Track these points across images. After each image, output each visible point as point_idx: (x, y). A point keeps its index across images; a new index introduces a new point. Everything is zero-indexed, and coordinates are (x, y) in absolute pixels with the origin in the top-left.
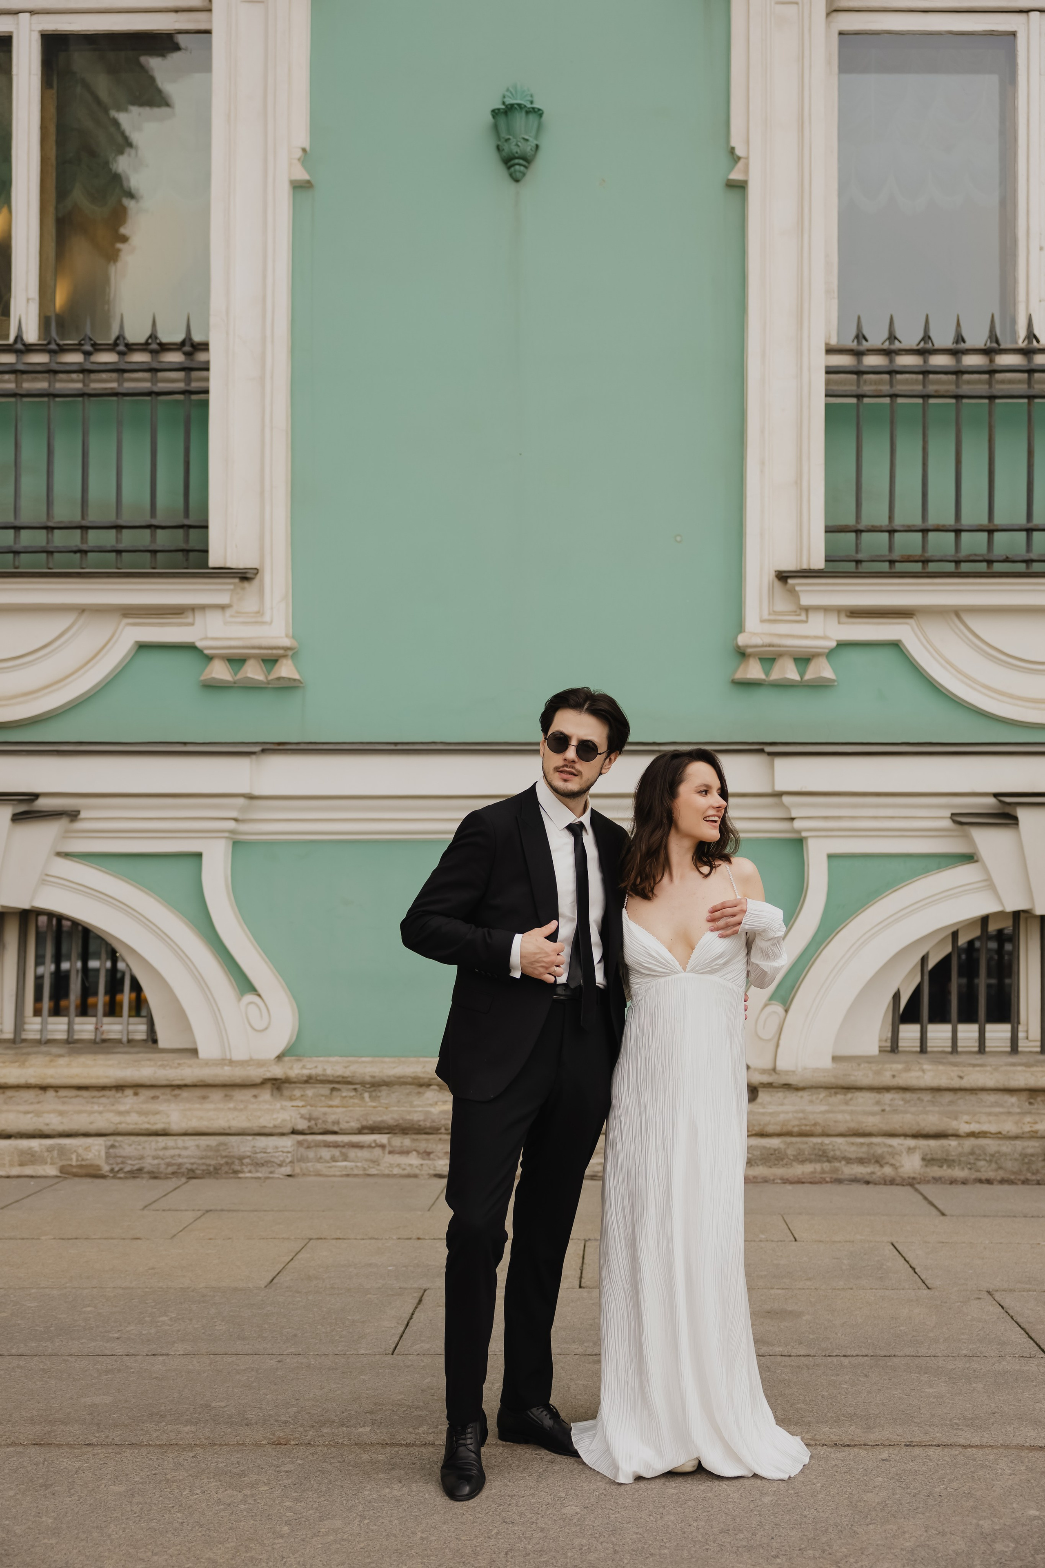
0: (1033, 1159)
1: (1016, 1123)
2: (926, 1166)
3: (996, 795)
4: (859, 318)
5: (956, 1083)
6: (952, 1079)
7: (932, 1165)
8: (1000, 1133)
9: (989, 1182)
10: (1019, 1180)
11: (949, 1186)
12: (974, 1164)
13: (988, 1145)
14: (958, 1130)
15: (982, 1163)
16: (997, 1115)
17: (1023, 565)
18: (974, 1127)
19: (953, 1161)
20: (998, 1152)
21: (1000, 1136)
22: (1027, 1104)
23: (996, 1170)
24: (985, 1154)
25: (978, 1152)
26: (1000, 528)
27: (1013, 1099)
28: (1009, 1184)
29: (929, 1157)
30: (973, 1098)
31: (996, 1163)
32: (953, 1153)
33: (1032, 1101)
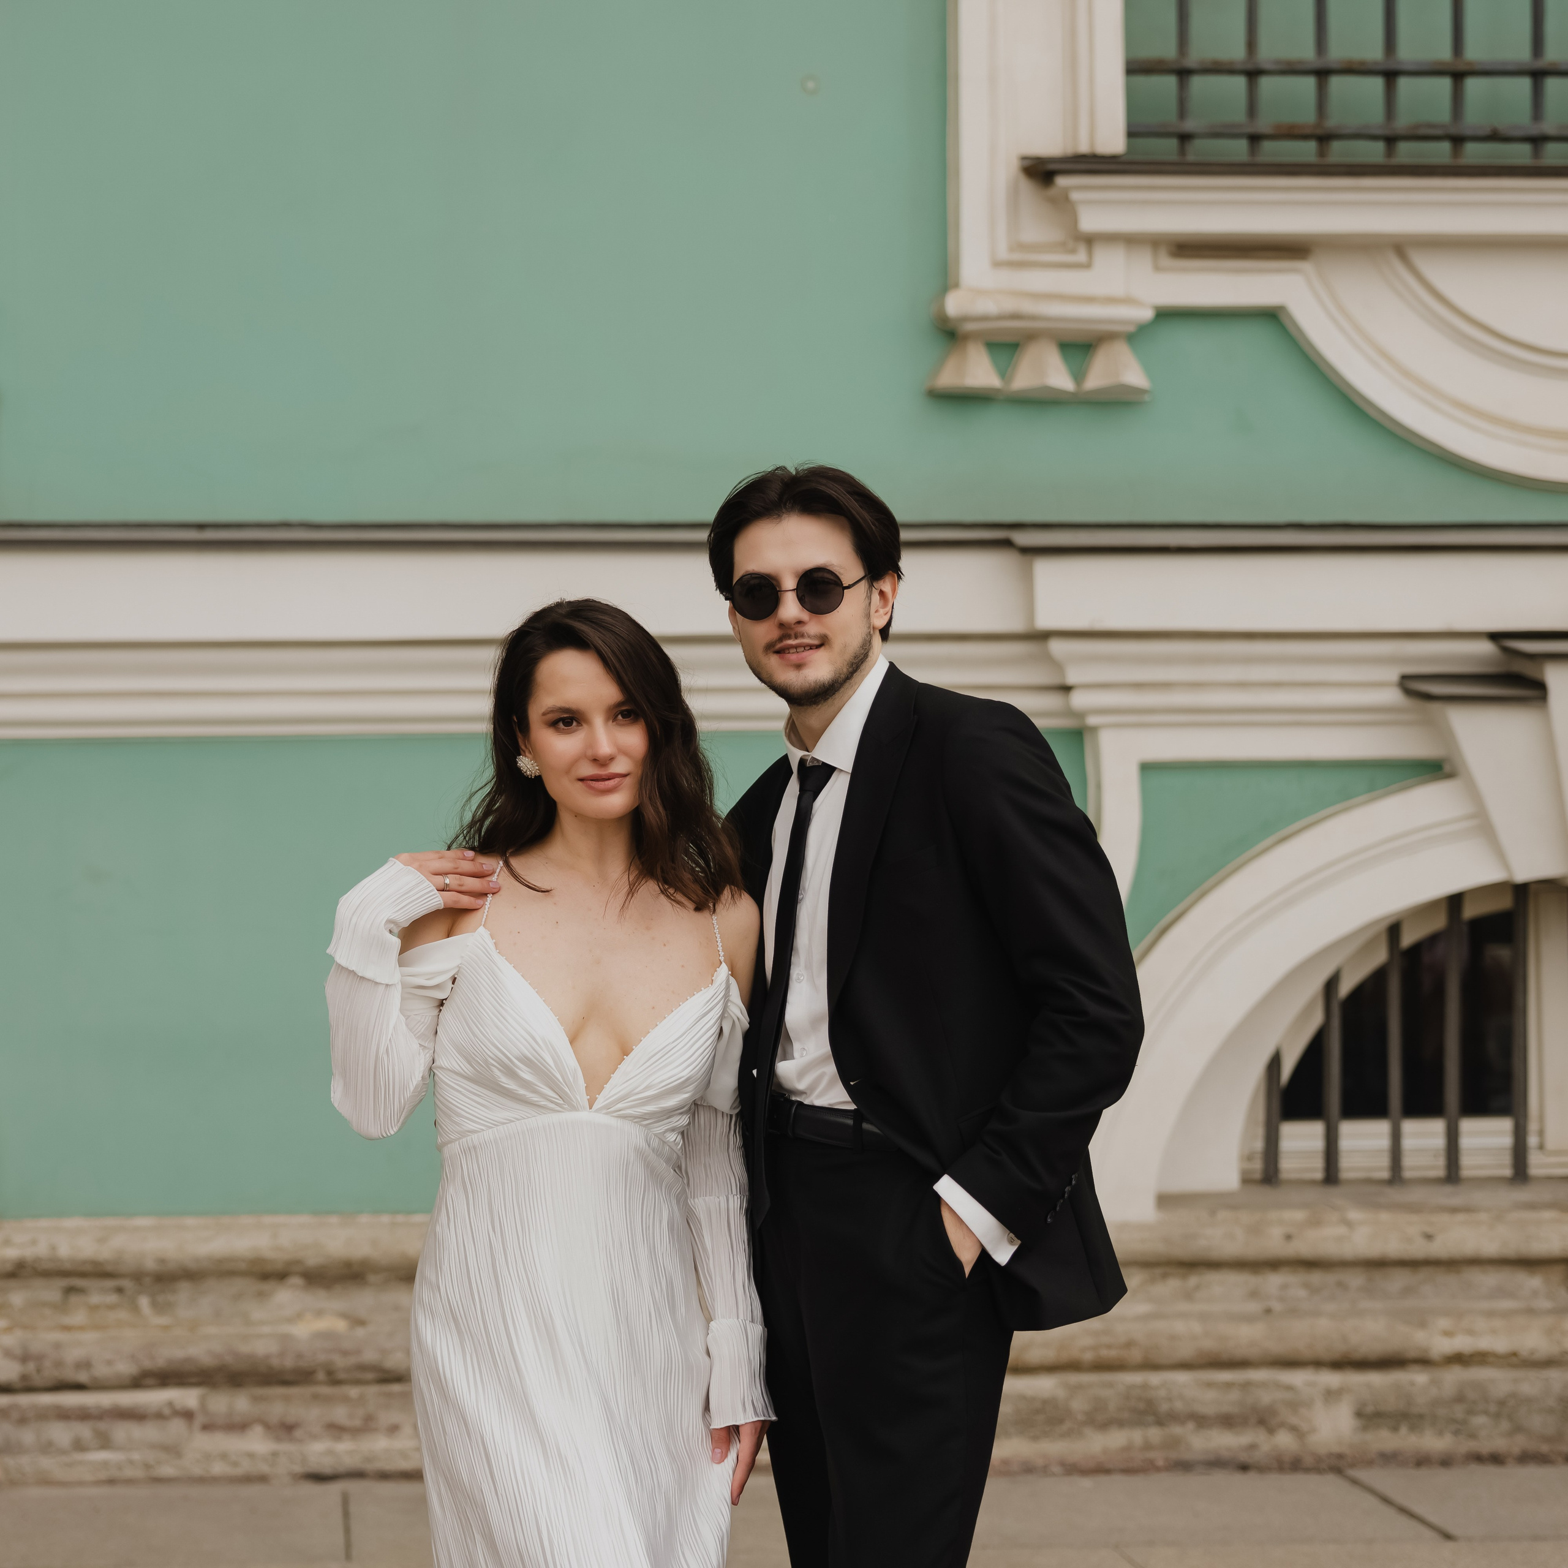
1: (1547, 1332)
2: (1365, 1428)
5: (1419, 1249)
6: (1411, 1242)
7: (1377, 1426)
8: (1514, 1354)
10: (1560, 1454)
12: (1464, 1422)
13: (1492, 1380)
14: (1426, 1350)
15: (1479, 1420)
16: (1507, 1314)
18: (1461, 1343)
19: (1421, 1417)
20: (1516, 1395)
21: (1516, 1360)
23: (1509, 1434)
24: (1486, 1400)
25: (1470, 1395)
27: (1533, 1282)
28: (1539, 1464)
29: (1370, 1409)
30: (1449, 1280)
31: (1509, 1418)
32: (1419, 1400)
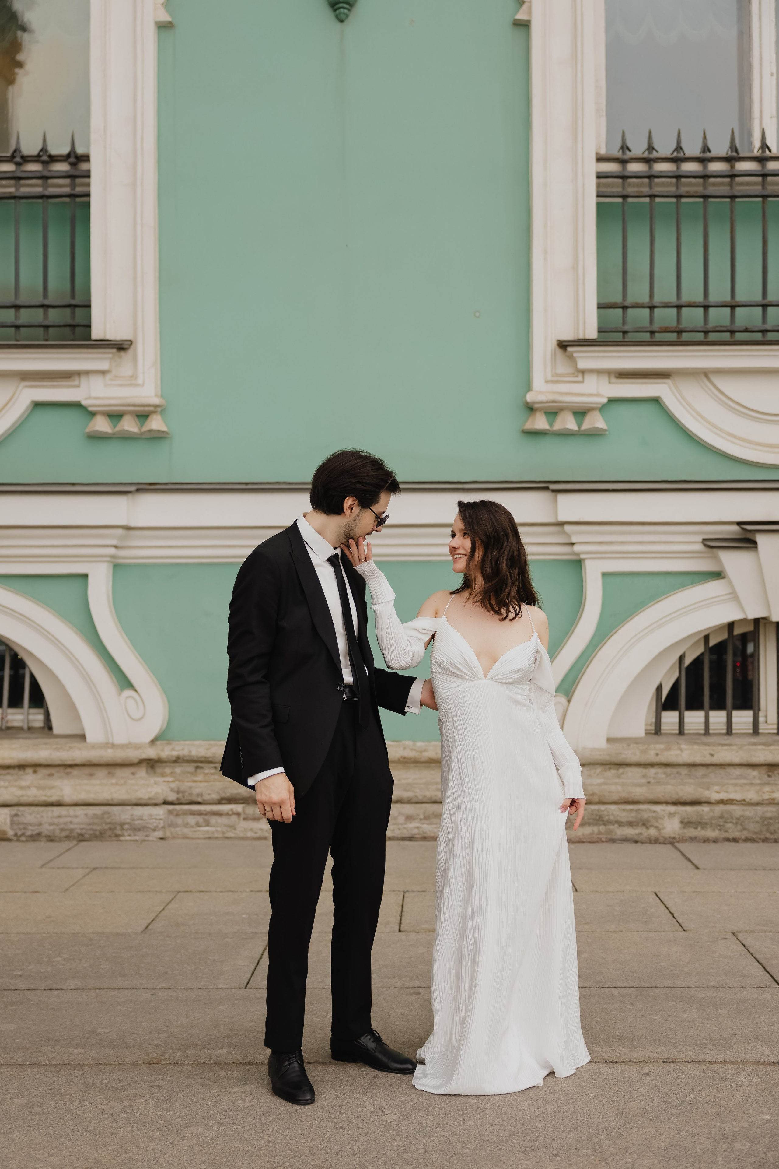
0: (771, 821)
1: (757, 792)
2: (684, 828)
3: (739, 524)
4: (623, 132)
5: (708, 760)
6: (705, 757)
7: (689, 827)
8: (744, 800)
9: (735, 840)
10: (760, 839)
11: (702, 844)
12: (723, 826)
13: (734, 810)
14: (709, 798)
15: (729, 825)
16: (741, 785)
17: (760, 334)
18: (723, 796)
19: (706, 823)
20: (743, 816)
21: (744, 802)
22: (766, 776)
23: (741, 831)
24: (732, 818)
25: (726, 816)
26: (740, 304)
27: (754, 773)
28: (752, 842)
29: (686, 820)
30: (721, 772)
31: (741, 825)
32: (706, 817)
33: (770, 774)
